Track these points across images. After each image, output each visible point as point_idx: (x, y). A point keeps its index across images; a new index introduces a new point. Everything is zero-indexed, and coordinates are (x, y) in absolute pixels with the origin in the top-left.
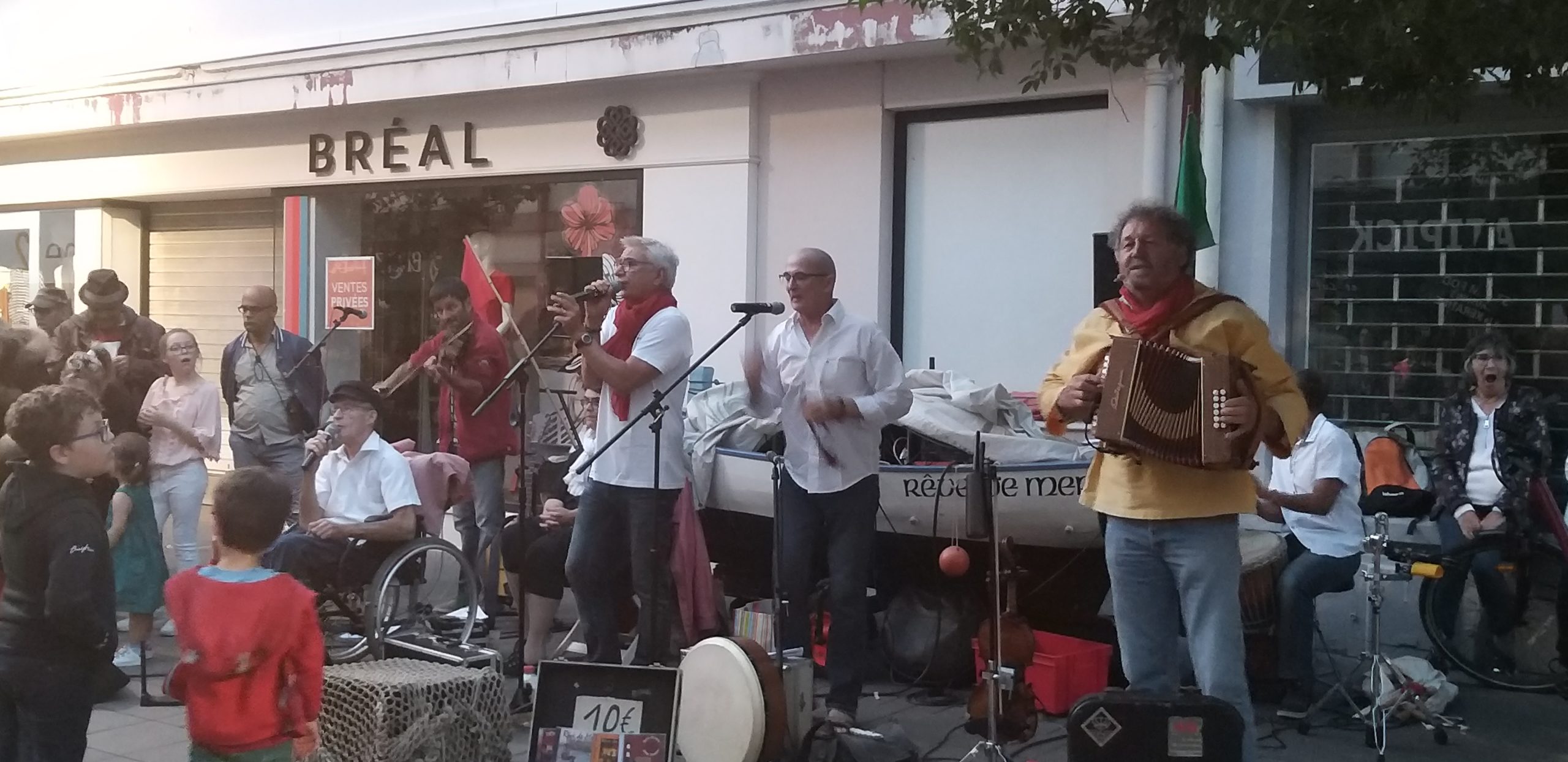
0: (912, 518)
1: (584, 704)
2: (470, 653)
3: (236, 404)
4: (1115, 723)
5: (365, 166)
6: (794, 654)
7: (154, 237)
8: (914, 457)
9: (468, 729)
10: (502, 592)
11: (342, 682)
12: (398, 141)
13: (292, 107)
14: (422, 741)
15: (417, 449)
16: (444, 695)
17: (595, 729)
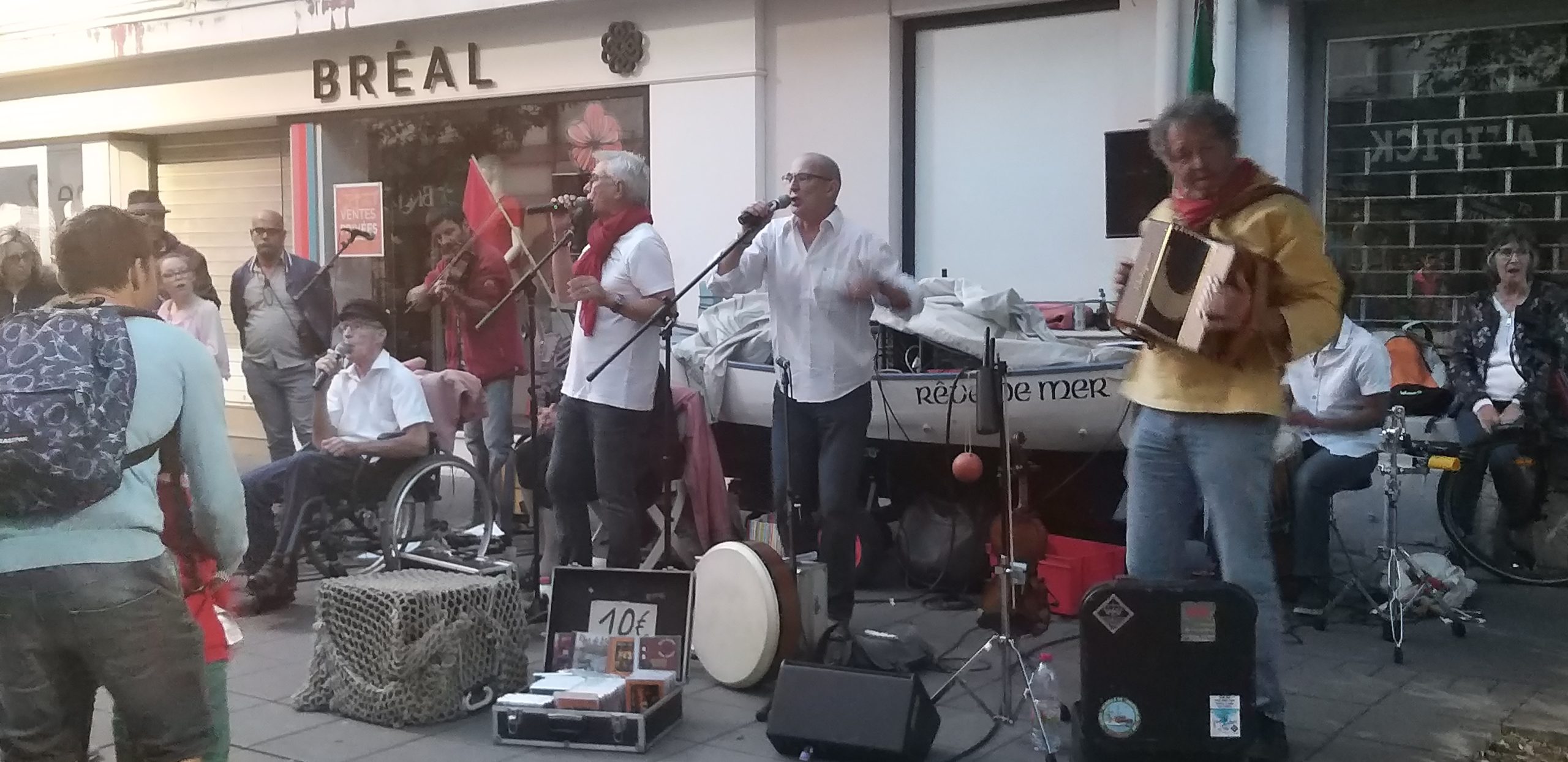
0: (925, 426)
1: (599, 609)
2: (486, 565)
3: (246, 329)
4: (1127, 610)
5: (370, 90)
6: (808, 559)
7: (161, 168)
8: (926, 366)
9: (484, 635)
10: (518, 511)
11: (358, 592)
12: (402, 64)
13: (293, 33)
14: (438, 646)
15: (429, 367)
16: (459, 602)
17: (610, 632)
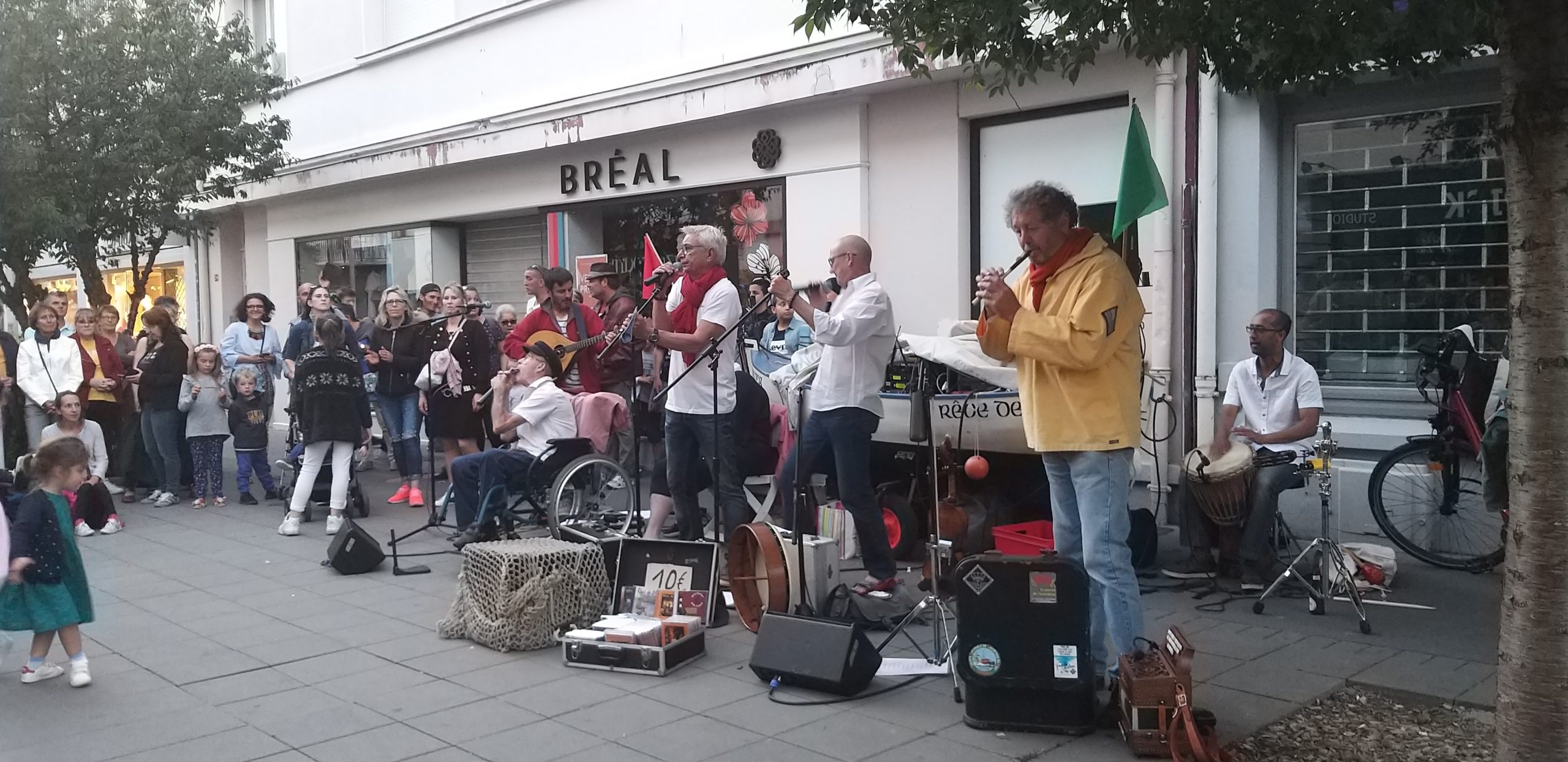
1: (653, 569)
4: (989, 577)
5: (598, 187)
8: (953, 388)
9: (571, 587)
12: (619, 166)
13: (544, 146)
14: (532, 593)
16: (553, 562)
17: (659, 587)
